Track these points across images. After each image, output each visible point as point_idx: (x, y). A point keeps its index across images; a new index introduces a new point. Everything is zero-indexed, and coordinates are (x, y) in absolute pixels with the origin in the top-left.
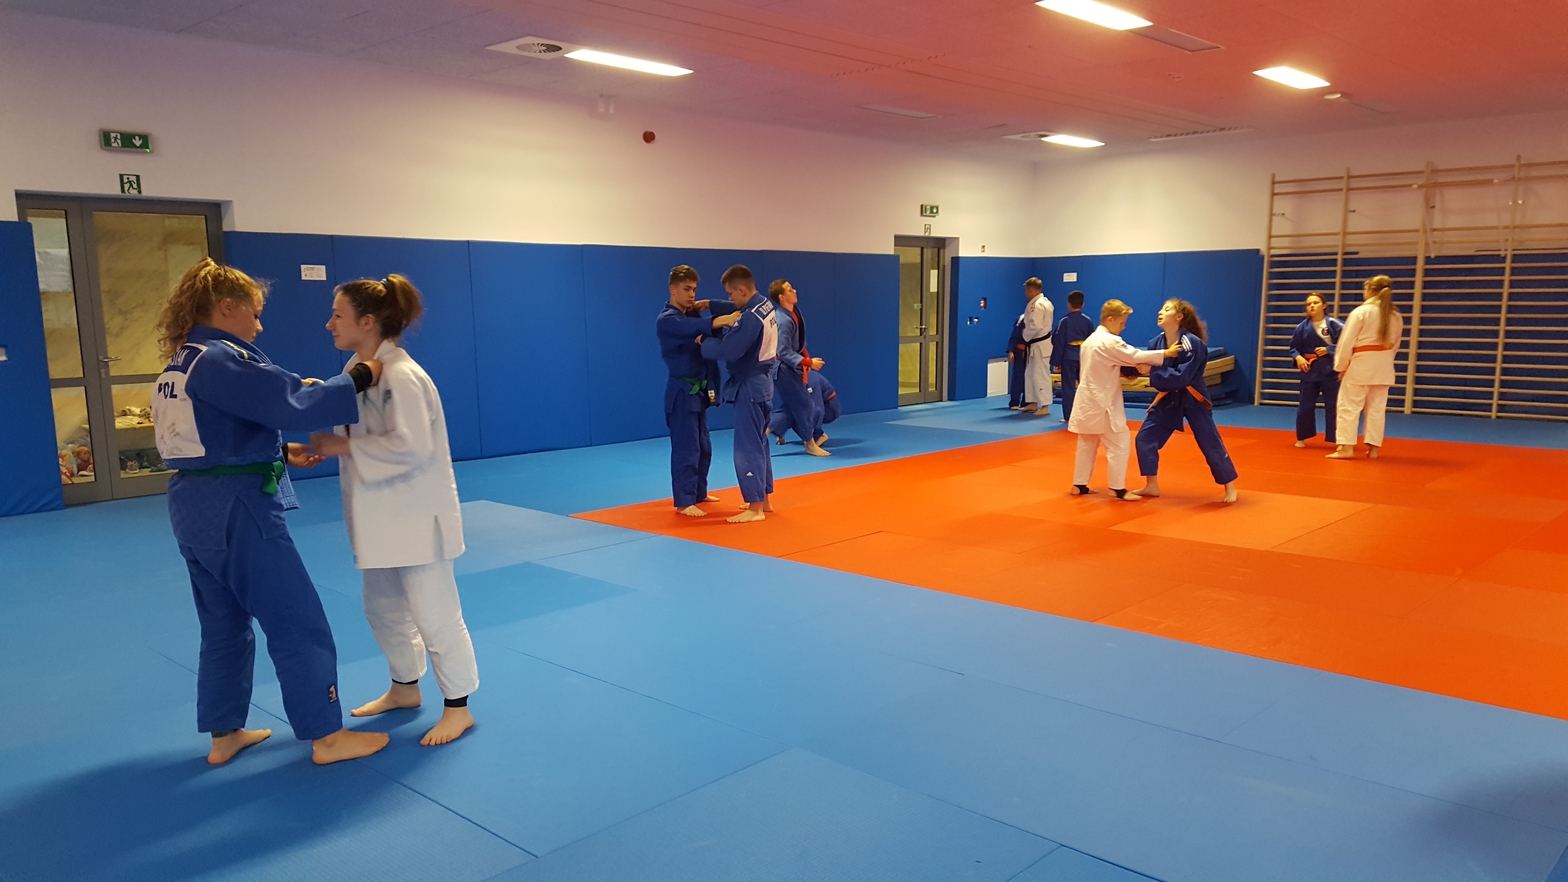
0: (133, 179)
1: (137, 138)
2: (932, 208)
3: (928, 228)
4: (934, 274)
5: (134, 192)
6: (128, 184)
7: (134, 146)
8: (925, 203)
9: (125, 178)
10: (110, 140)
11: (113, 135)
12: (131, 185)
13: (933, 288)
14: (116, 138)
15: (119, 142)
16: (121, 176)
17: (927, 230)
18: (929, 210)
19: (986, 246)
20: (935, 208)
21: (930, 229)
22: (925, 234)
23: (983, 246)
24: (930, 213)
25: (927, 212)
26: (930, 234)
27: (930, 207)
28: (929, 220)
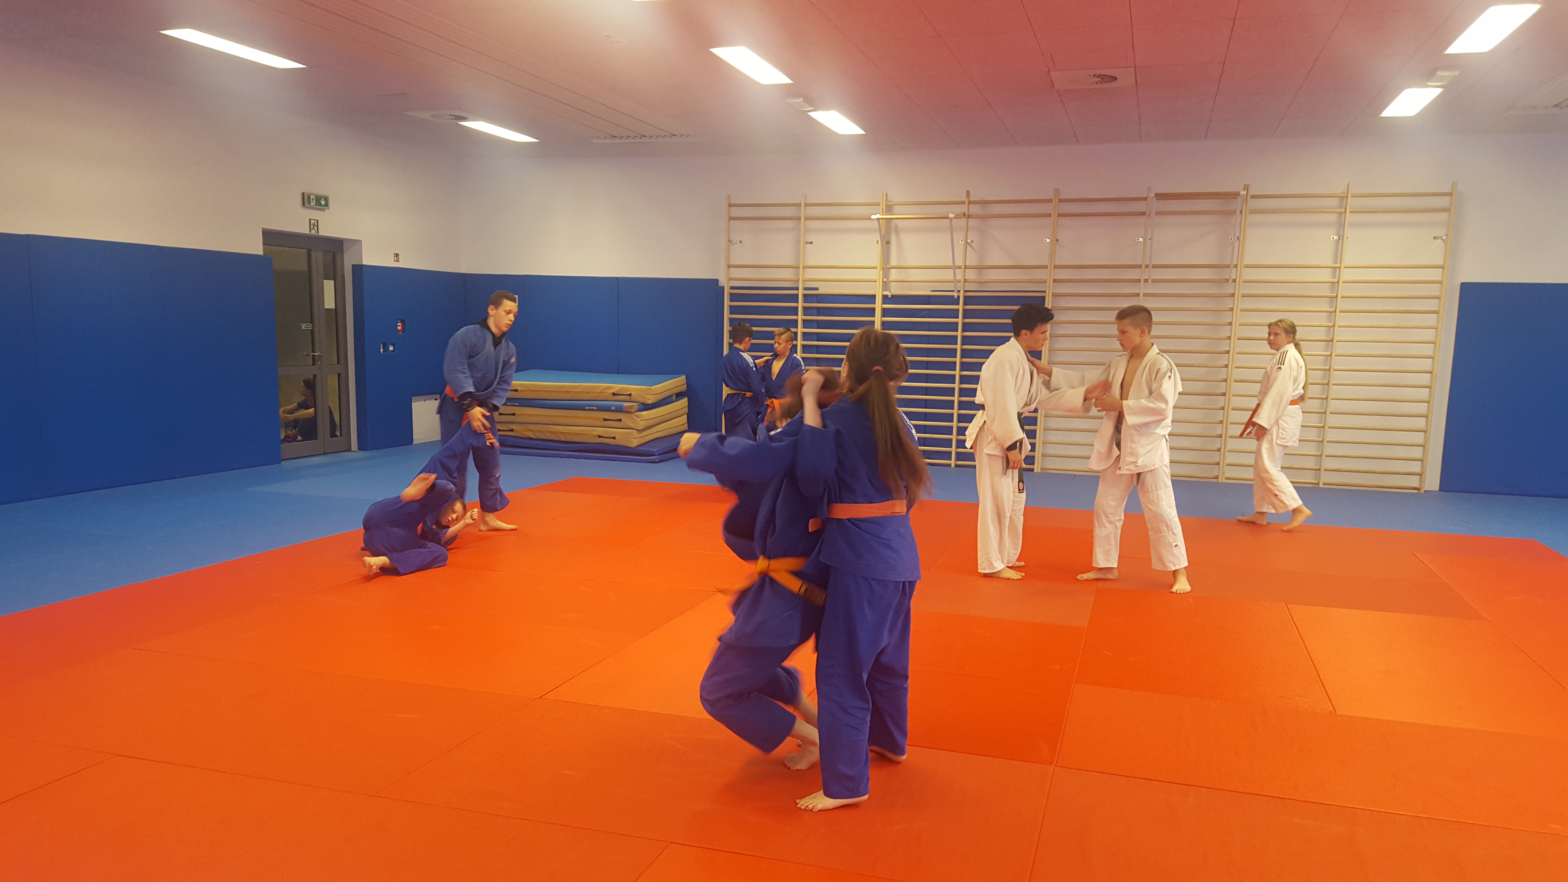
2: (318, 199)
3: (314, 224)
4: (329, 286)
8: (307, 191)
13: (329, 303)
17: (313, 227)
18: (314, 201)
19: (400, 255)
20: (323, 199)
21: (317, 226)
22: (310, 231)
23: (395, 255)
24: (316, 205)
25: (312, 204)
26: (318, 232)
27: (316, 197)
28: (315, 214)
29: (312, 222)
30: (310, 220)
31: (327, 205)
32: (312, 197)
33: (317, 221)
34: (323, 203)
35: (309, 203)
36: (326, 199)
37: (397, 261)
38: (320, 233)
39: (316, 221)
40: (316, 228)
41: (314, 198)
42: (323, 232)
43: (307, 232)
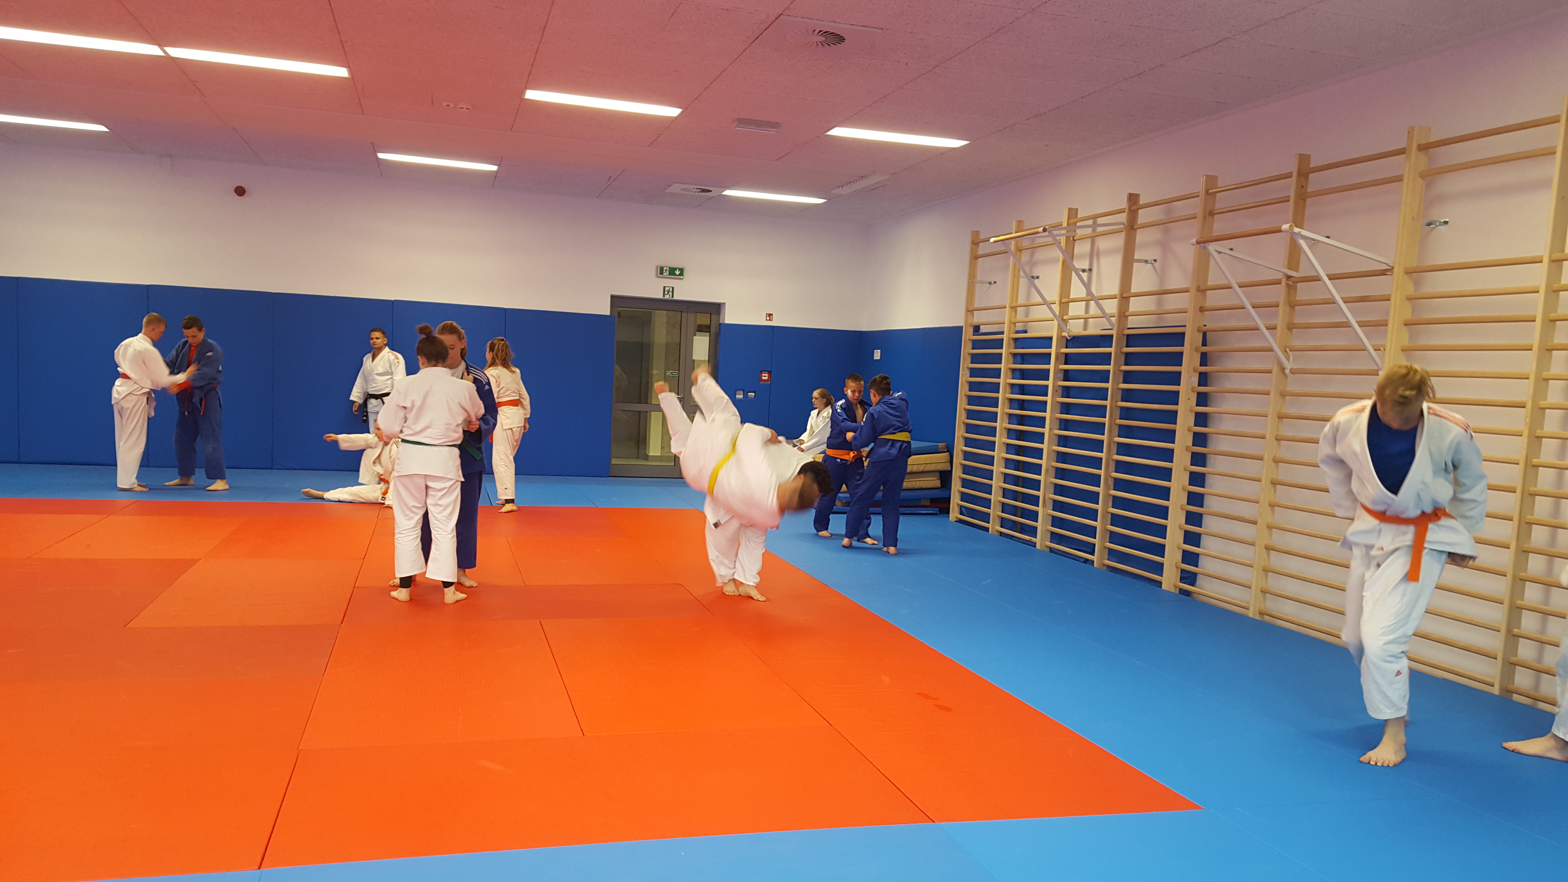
2: (674, 269)
8: (663, 264)
17: (668, 292)
18: (668, 272)
19: (773, 315)
20: (678, 270)
21: (673, 292)
22: (664, 296)
23: (768, 315)
24: (669, 275)
25: (664, 274)
26: (673, 297)
27: (669, 268)
28: (670, 283)
29: (667, 289)
30: (664, 287)
31: (681, 274)
32: (665, 268)
33: (673, 288)
34: (677, 272)
35: (662, 273)
36: (682, 270)
37: (770, 320)
38: (675, 298)
39: (671, 288)
40: (671, 293)
41: (668, 270)
42: (677, 297)
43: (661, 297)
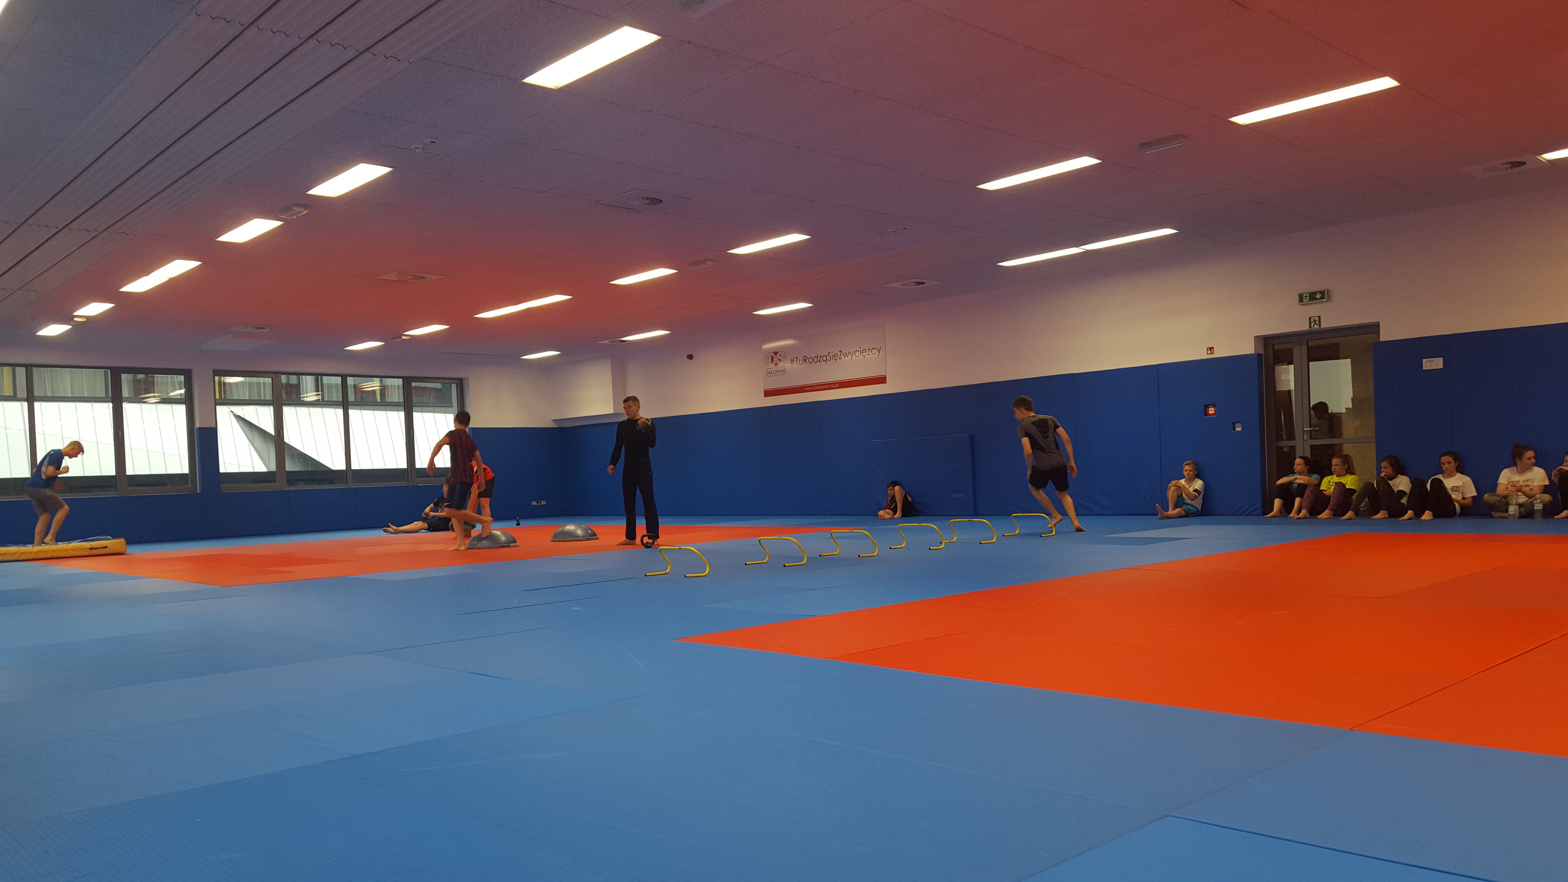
0: (1317, 318)
1: (1318, 293)
5: (1316, 327)
6: (1314, 323)
7: (1317, 299)
9: (1312, 318)
10: (1303, 298)
11: (1304, 295)
12: (1315, 322)
14: (1306, 297)
15: (1308, 298)
16: (1310, 318)
